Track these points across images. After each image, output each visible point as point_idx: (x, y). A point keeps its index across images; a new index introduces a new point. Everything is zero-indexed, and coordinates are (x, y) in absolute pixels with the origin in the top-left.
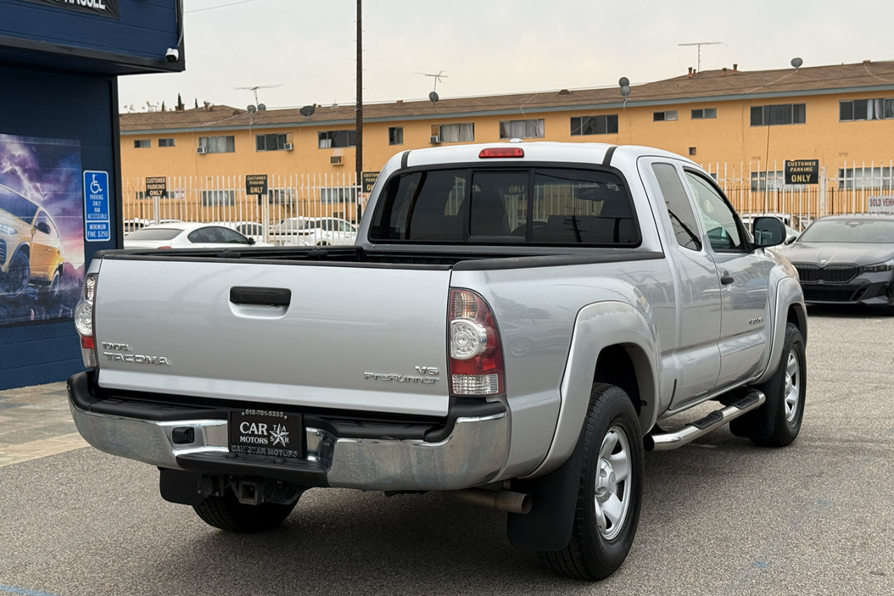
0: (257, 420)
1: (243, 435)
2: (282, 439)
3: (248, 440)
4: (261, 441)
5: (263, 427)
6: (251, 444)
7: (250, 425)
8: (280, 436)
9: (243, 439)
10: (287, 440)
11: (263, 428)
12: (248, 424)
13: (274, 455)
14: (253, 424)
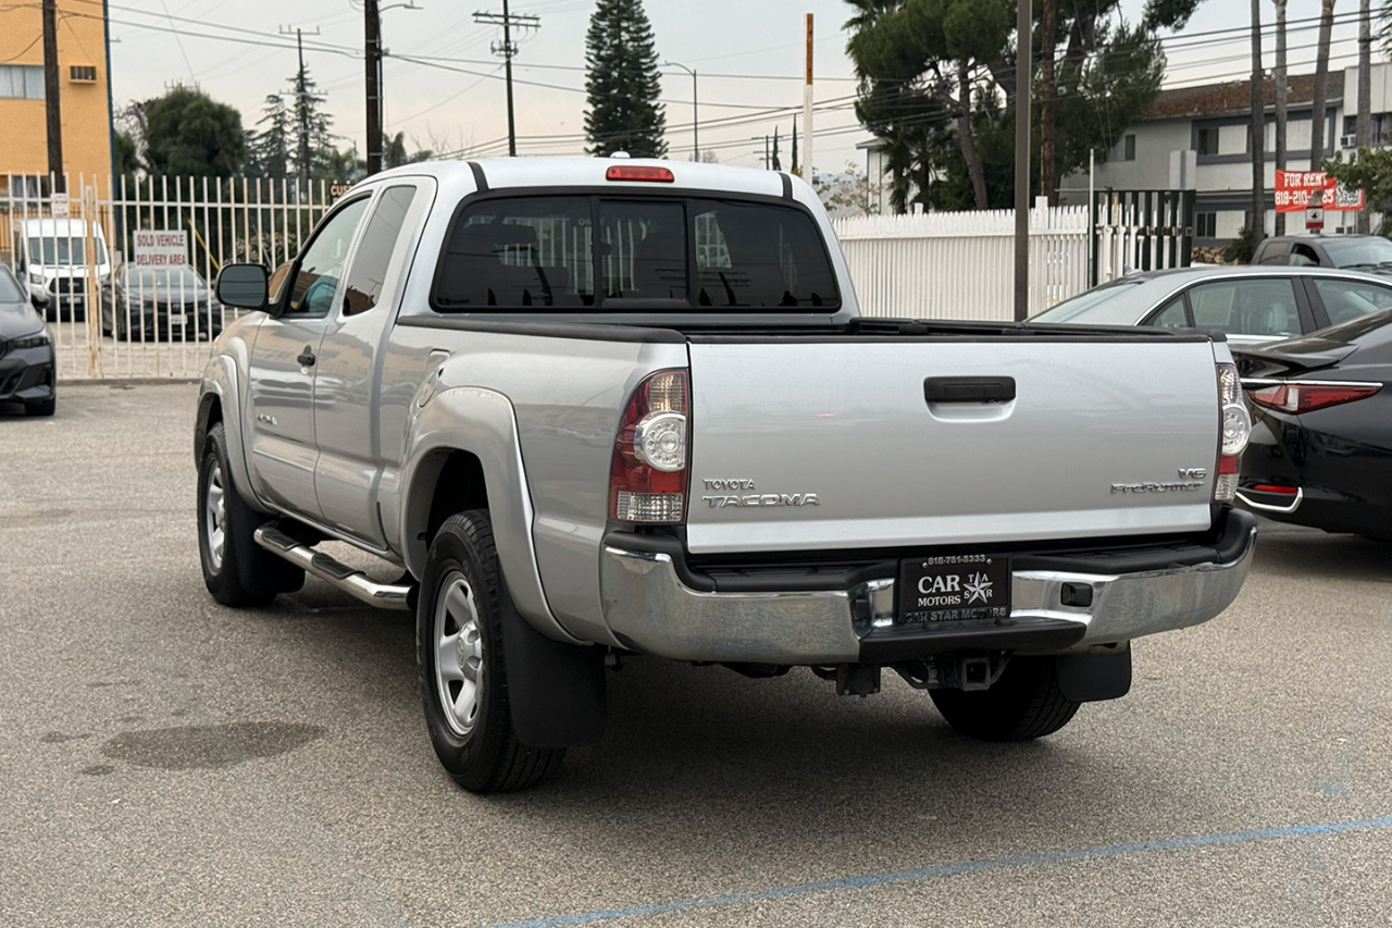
0: (944, 571)
1: (923, 596)
2: (982, 592)
3: (931, 602)
4: (950, 600)
5: (953, 580)
6: (935, 608)
7: (934, 581)
8: (979, 589)
9: (923, 602)
10: (990, 592)
11: (953, 582)
12: (931, 580)
13: (971, 618)
14: (939, 579)
